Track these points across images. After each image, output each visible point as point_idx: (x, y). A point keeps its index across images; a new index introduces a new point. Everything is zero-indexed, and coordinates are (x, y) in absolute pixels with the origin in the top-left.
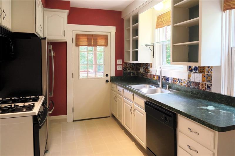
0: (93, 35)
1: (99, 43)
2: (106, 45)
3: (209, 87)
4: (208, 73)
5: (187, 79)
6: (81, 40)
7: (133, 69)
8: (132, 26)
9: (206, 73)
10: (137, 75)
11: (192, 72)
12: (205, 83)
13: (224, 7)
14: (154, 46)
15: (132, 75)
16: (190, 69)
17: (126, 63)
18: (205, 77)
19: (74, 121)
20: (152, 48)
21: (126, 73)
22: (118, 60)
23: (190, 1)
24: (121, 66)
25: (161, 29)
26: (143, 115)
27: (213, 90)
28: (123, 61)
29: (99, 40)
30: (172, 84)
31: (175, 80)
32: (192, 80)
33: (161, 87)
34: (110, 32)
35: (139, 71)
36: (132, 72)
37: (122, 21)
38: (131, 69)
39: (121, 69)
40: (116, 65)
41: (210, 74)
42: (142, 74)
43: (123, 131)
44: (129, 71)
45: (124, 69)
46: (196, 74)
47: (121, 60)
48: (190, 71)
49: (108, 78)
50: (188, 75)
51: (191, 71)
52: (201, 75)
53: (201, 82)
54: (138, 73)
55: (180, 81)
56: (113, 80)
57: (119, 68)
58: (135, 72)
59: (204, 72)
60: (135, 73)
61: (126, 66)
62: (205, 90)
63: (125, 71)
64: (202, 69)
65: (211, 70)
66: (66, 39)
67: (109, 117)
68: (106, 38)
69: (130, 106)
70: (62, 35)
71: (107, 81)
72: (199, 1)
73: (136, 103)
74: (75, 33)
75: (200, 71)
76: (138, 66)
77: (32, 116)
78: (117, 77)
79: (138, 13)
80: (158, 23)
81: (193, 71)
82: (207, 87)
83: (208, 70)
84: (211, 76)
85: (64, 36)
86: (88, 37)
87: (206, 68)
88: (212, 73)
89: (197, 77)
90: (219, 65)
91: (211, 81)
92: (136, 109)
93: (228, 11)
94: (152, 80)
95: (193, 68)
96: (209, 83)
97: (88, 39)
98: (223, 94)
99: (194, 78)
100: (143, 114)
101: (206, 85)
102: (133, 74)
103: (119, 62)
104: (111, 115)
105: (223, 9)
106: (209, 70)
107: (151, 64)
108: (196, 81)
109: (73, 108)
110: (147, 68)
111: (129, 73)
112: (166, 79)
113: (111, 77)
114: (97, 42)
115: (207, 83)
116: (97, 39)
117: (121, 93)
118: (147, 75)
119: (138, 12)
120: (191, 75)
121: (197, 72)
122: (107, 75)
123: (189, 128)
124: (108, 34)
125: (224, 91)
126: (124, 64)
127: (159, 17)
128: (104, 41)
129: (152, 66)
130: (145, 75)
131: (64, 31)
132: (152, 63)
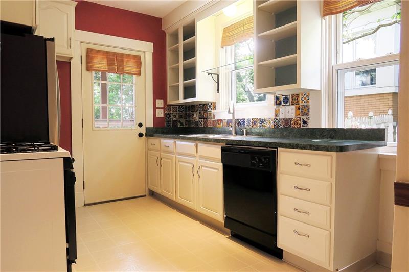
0: (116, 54)
1: (126, 69)
2: (139, 74)
3: (305, 122)
4: (304, 104)
5: (273, 117)
6: (95, 61)
7: (181, 116)
8: (181, 43)
9: (301, 104)
10: (187, 126)
11: (281, 106)
12: (300, 118)
13: (324, 11)
14: (218, 75)
15: (178, 126)
16: (278, 102)
17: (170, 105)
18: (299, 109)
19: (85, 205)
20: (215, 77)
21: (170, 122)
22: (157, 100)
23: (279, 2)
24: (163, 110)
25: (229, 48)
26: (217, 171)
27: (311, 125)
28: (165, 102)
29: (126, 64)
30: (250, 128)
31: (255, 122)
32: (281, 117)
33: (233, 134)
34: (145, 52)
35: (191, 119)
36: (180, 122)
37: (163, 34)
38: (177, 116)
39: (162, 115)
40: (155, 108)
41: (307, 104)
42: (197, 123)
43: (175, 210)
44: (175, 119)
45: (167, 115)
46: (286, 107)
47: (163, 100)
48: (277, 104)
49: (142, 130)
50: (276, 111)
51: (280, 104)
52: (294, 107)
53: (294, 116)
54: (189, 122)
55: (262, 121)
56: (150, 133)
57: (160, 114)
58: (183, 121)
59: (298, 103)
60: (184, 124)
61: (171, 110)
62: (300, 127)
63: (168, 118)
64: (295, 99)
65: (307, 99)
66: (73, 53)
67: (145, 196)
68: (138, 60)
69: (191, 165)
70: (66, 47)
71: (141, 135)
72: (296, 1)
73: (201, 157)
74: (85, 47)
75: (292, 103)
76: (189, 110)
77: (63, 159)
78: (156, 128)
79: (195, 19)
80: (224, 38)
81: (283, 104)
82: (302, 123)
83: (303, 99)
84: (308, 107)
85: (70, 48)
86: (108, 57)
87: (301, 97)
88: (308, 102)
89: (289, 112)
90: (319, 89)
91: (307, 114)
92: (202, 166)
93: (327, 17)
94: (216, 129)
95: (282, 99)
96: (305, 118)
97: (108, 59)
98: (324, 127)
99: (284, 114)
100: (218, 169)
101: (302, 120)
102: (181, 124)
103: (160, 103)
104: (147, 193)
105: (322, 15)
106: (305, 98)
107: (214, 103)
108: (286, 117)
109: (84, 182)
110: (206, 111)
111: (175, 123)
112: (240, 123)
113: (146, 128)
114: (123, 66)
115: (302, 117)
116: (123, 61)
117: (172, 148)
118: (206, 122)
119: (193, 18)
120: (279, 110)
121: (288, 104)
122: (140, 125)
123: (295, 164)
124: (142, 55)
125: (325, 124)
126: (167, 107)
127: (226, 30)
128: (134, 65)
129: (214, 107)
130: (203, 123)
131: (70, 39)
132: (214, 101)
